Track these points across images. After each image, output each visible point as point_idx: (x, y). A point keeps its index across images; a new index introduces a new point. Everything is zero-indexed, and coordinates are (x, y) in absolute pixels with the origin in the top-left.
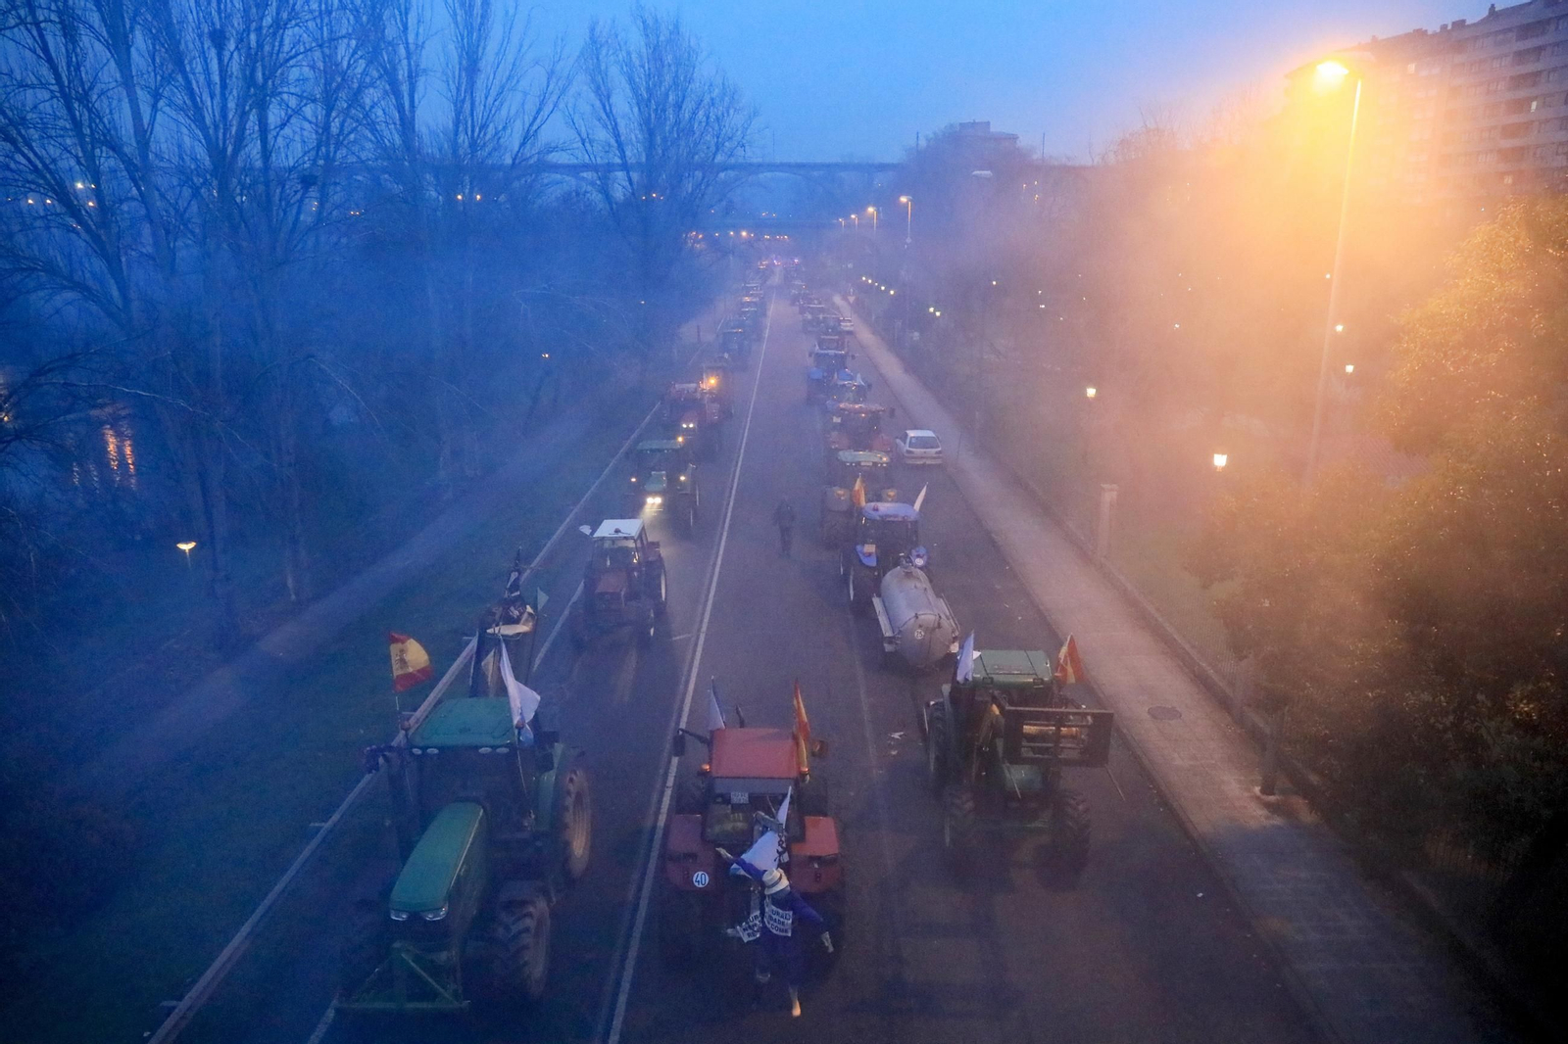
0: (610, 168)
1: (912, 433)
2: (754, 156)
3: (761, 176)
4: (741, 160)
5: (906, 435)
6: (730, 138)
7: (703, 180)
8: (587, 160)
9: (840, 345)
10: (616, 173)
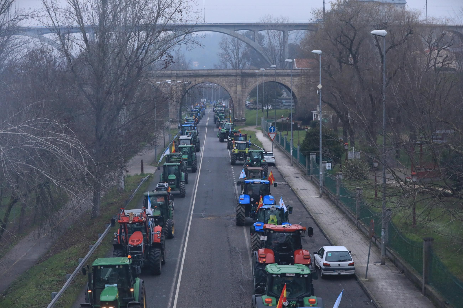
0: (70, 29)
1: (327, 249)
2: (189, 18)
3: (194, 35)
4: (178, 22)
5: (323, 250)
6: (170, 5)
7: (147, 39)
8: (51, 24)
9: (264, 175)
10: (75, 34)
